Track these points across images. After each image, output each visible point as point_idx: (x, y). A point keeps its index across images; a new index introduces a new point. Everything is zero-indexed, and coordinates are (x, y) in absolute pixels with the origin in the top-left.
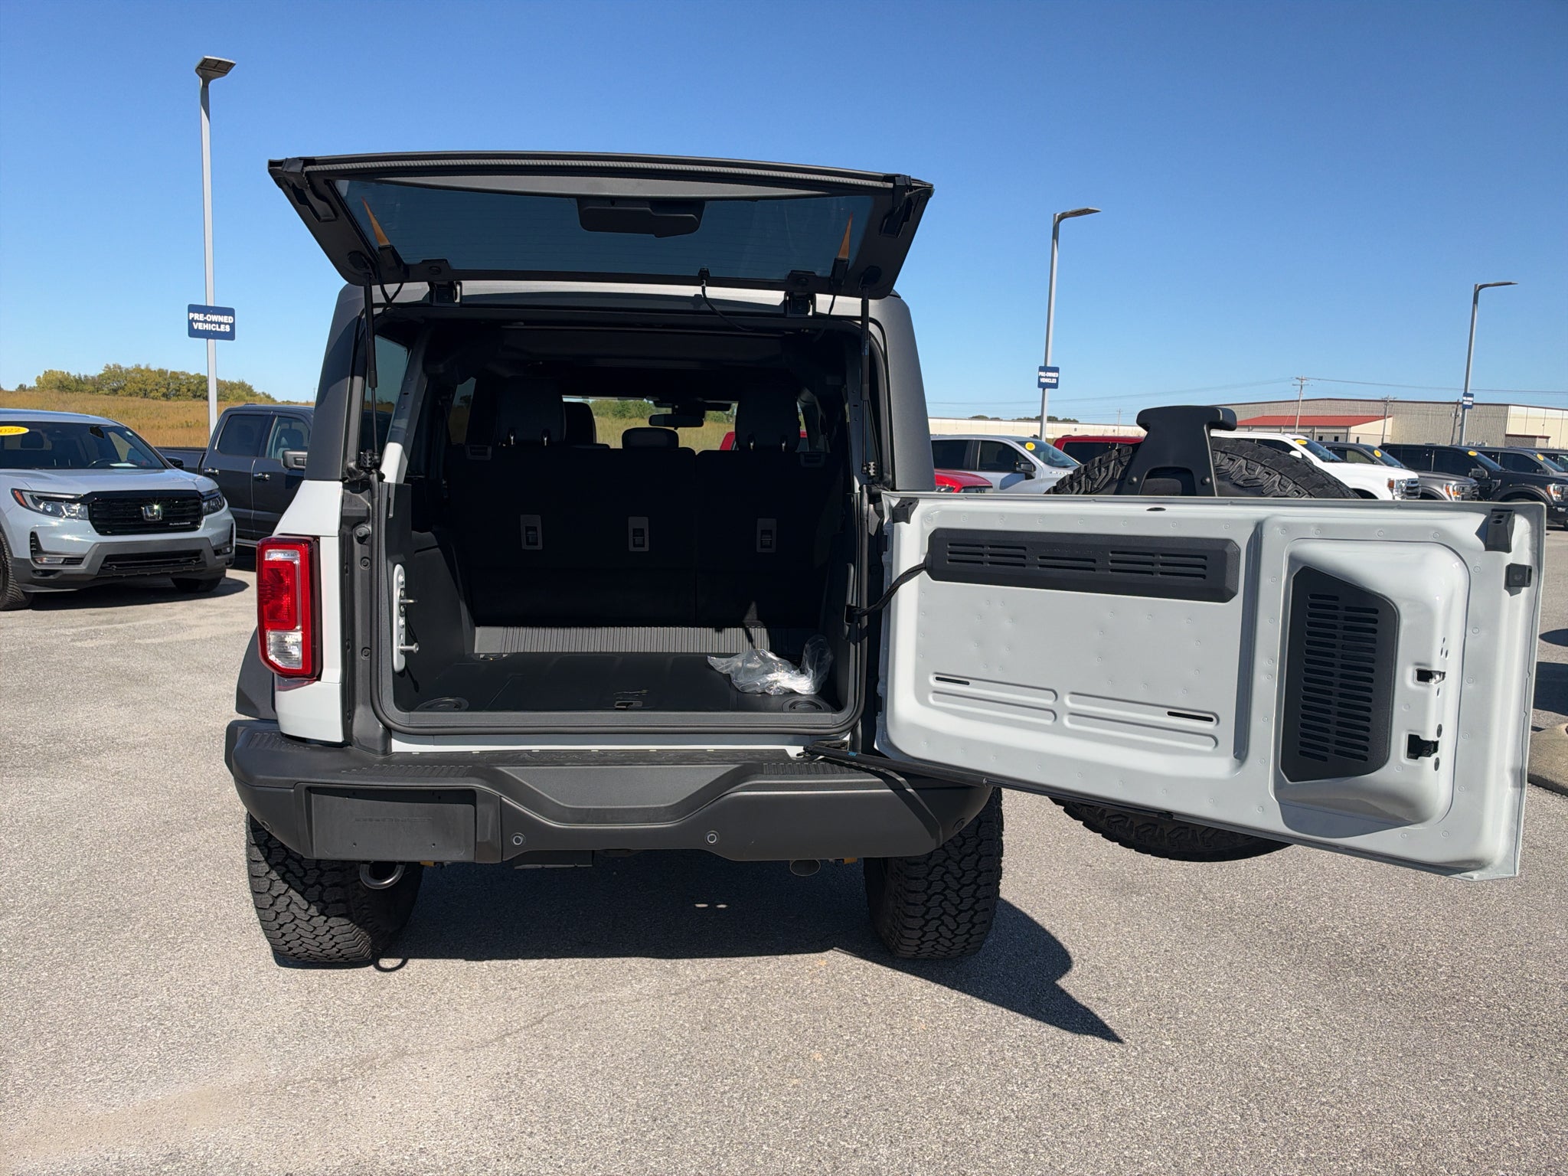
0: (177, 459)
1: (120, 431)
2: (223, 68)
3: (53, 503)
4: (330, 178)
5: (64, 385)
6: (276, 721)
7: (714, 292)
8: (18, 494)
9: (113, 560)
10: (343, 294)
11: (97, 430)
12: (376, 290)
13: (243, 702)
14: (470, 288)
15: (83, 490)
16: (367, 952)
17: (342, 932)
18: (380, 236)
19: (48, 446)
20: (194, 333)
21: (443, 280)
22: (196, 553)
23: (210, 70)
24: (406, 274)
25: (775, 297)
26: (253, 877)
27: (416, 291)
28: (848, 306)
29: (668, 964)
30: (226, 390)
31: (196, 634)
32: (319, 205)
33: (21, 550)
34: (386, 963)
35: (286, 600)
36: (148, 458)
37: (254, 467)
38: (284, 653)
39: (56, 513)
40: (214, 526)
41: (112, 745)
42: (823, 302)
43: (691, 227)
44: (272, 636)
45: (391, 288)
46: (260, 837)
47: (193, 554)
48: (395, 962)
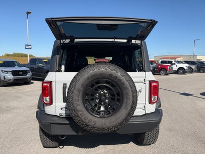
0: (24, 65)
1: (16, 62)
2: (29, 13)
3: (7, 72)
4: (56, 21)
5: (8, 55)
6: (44, 111)
7: (116, 40)
8: (2, 71)
9: (15, 80)
10: (55, 42)
11: (13, 62)
12: (62, 41)
13: (39, 107)
14: (76, 40)
15: (11, 70)
16: (58, 145)
17: (55, 143)
18: (63, 32)
19: (6, 64)
20: (26, 48)
21: (72, 39)
22: (27, 79)
23: (28, 13)
24: (66, 38)
25: (125, 41)
26: (40, 135)
27: (68, 41)
28: (138, 42)
29: (105, 146)
30: (30, 56)
31: (27, 90)
32: (53, 26)
33: (3, 79)
34: (61, 147)
35: (47, 92)
36: (20, 66)
37: (34, 66)
38: (46, 100)
39: (7, 73)
40: (29, 75)
41: (16, 108)
42: (133, 41)
43: (116, 29)
44: (44, 98)
45: (64, 40)
46: (41, 129)
47: (26, 79)
48: (62, 147)
